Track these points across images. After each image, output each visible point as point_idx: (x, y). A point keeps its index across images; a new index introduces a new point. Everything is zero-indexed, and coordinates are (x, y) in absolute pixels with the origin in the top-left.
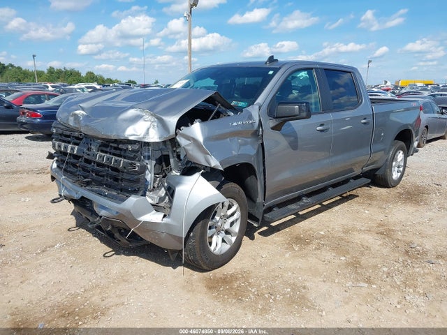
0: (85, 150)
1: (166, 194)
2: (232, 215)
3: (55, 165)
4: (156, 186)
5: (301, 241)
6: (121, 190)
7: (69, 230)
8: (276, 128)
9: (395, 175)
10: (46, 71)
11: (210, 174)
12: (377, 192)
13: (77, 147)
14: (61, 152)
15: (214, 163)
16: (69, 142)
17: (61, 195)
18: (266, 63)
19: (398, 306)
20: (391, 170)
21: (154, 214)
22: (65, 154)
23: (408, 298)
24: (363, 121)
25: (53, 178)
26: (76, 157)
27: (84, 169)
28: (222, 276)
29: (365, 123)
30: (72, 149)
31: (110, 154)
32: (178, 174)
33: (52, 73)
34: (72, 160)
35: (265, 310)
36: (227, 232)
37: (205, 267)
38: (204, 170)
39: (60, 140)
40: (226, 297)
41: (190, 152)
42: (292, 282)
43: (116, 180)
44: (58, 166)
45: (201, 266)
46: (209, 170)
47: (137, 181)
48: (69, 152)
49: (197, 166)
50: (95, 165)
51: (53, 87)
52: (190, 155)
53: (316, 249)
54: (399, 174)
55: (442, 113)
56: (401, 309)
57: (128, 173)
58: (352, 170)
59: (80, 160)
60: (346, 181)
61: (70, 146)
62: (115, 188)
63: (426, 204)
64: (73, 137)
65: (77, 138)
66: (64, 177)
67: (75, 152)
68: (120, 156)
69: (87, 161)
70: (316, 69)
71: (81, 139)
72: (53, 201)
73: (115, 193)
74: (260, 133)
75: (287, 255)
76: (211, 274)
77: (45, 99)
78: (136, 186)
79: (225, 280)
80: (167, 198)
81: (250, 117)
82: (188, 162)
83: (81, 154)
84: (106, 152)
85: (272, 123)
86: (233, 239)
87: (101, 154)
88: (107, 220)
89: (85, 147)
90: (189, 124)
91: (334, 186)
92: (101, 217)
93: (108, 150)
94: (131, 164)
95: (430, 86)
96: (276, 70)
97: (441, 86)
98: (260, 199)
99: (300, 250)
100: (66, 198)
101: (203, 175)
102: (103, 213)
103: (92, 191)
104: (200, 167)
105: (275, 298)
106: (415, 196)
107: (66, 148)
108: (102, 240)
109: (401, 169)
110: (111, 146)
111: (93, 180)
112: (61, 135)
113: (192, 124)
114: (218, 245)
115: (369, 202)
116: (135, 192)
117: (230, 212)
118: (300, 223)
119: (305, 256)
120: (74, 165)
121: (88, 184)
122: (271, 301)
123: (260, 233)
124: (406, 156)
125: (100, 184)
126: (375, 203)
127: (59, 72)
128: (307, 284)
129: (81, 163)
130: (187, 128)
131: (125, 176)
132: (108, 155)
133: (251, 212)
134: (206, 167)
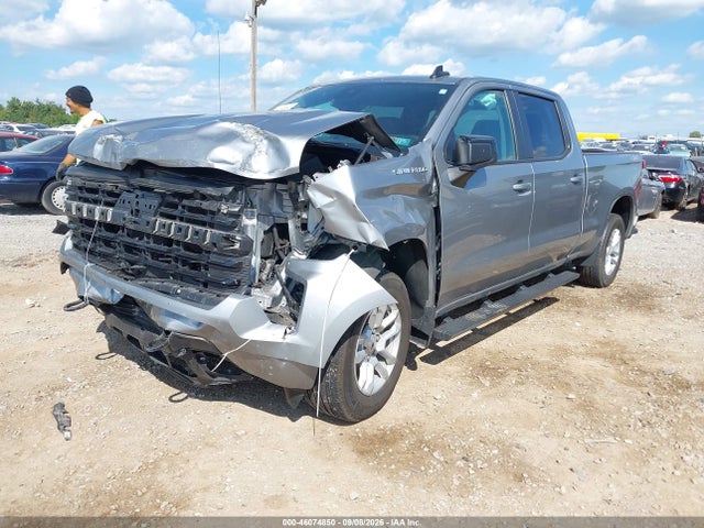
0: (127, 214)
1: (283, 292)
2: (388, 328)
3: (69, 244)
4: (264, 277)
5: (490, 371)
6: (205, 285)
7: (97, 358)
8: (458, 182)
9: (609, 268)
10: (5, 105)
11: (366, 256)
12: (583, 294)
13: (111, 209)
14: (82, 220)
15: (374, 236)
16: (96, 202)
17: (82, 298)
18: (431, 77)
19: (677, 473)
20: (604, 260)
21: (269, 327)
22: (90, 223)
23: (686, 458)
24: (573, 179)
25: (64, 267)
26: (111, 228)
27: (129, 248)
28: (375, 432)
29: (575, 183)
30: (103, 213)
31: (181, 219)
32: (304, 257)
33: (17, 108)
34: (105, 234)
35: (465, 489)
36: (380, 357)
37: (350, 418)
38: (355, 248)
39: (80, 199)
40: (393, 467)
41: (333, 218)
42: (496, 439)
43: (195, 267)
44: (75, 246)
45: (342, 415)
46: (364, 249)
47: (237, 268)
48: (97, 218)
49: (343, 241)
50: (151, 241)
51: (20, 128)
52: (331, 222)
53: (518, 383)
54: (614, 266)
55: (652, 179)
56: (682, 476)
57: (221, 254)
58: (550, 259)
59: (120, 232)
60: (543, 277)
61: (98, 209)
62: (194, 281)
63: (661, 311)
64: (103, 192)
65: (111, 194)
66: (89, 264)
67: (109, 220)
68: (203, 224)
69: (133, 234)
70: (509, 90)
71: (118, 196)
72: (70, 307)
73: (193, 290)
74: (434, 190)
75: (475, 395)
76: (357, 428)
77: (14, 145)
78: (235, 277)
79: (385, 439)
80: (284, 298)
81: (418, 162)
82: (324, 234)
83: (120, 222)
84: (173, 217)
85: (453, 173)
86: (390, 369)
87: (164, 220)
88: (179, 339)
89: (125, 209)
90: (330, 168)
91: (529, 283)
92: (168, 332)
93: (175, 213)
94: (227, 238)
95: (614, 142)
96: (451, 89)
97: (631, 141)
98: (429, 303)
99: (493, 386)
100: (92, 302)
101: (353, 257)
102: (173, 325)
103: (150, 287)
104: (347, 243)
105: (475, 466)
106: (640, 299)
107: (90, 211)
108: (161, 375)
109: (616, 259)
110: (183, 207)
111: (149, 267)
112: (80, 188)
113: (335, 168)
114: (368, 379)
115: (577, 309)
116: (234, 287)
117: (385, 323)
118: (481, 343)
119: (504, 395)
120: (108, 243)
121: (138, 275)
122: (472, 472)
123: (422, 359)
124: (623, 238)
125: (162, 274)
126: (585, 310)
127: (29, 107)
128: (522, 441)
129: (122, 237)
130: (327, 175)
131: (213, 258)
132: (178, 223)
133: (415, 324)
134: (359, 243)
